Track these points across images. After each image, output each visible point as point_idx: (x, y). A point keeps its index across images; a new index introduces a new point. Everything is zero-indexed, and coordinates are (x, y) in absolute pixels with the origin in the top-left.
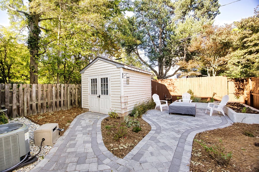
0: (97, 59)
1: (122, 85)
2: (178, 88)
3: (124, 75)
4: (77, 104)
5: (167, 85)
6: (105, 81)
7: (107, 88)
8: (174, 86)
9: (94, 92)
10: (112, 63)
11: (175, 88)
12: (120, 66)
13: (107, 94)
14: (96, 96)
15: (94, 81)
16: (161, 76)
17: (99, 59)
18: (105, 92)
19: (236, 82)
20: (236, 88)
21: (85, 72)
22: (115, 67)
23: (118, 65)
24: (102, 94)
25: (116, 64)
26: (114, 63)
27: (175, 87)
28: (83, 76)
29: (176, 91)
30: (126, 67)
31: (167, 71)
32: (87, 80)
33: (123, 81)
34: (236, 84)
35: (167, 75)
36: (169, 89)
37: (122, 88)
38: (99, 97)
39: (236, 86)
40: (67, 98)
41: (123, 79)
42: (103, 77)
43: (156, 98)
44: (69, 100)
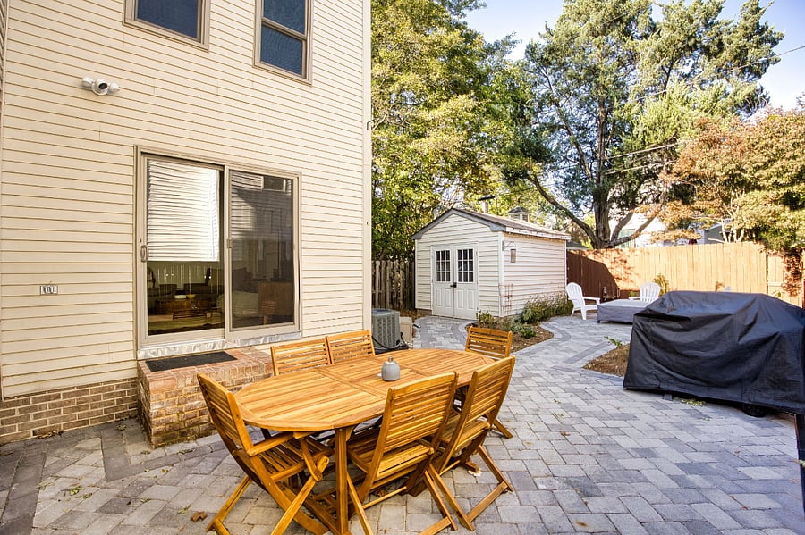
0: (451, 213)
1: (502, 264)
2: (636, 271)
3: (506, 244)
4: (401, 302)
5: (608, 264)
6: (466, 256)
7: (471, 268)
8: (627, 265)
9: (443, 276)
10: (482, 221)
11: (628, 271)
12: (497, 228)
13: (472, 280)
14: (447, 284)
15: (443, 256)
16: (602, 239)
17: (455, 212)
18: (467, 277)
19: (787, 258)
20: (789, 274)
21: (424, 236)
22: (488, 229)
23: (494, 226)
24: (460, 280)
25: (490, 224)
26: (486, 223)
27: (629, 268)
28: (420, 245)
29: (631, 278)
30: (508, 229)
31: (622, 223)
32: (428, 253)
33: (503, 256)
34: (788, 261)
35: (620, 237)
36: (613, 272)
37: (502, 269)
38: (455, 286)
39: (789, 269)
40: (385, 288)
41: (502, 254)
42: (463, 248)
43: (575, 292)
44: (388, 294)
